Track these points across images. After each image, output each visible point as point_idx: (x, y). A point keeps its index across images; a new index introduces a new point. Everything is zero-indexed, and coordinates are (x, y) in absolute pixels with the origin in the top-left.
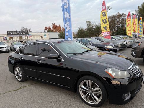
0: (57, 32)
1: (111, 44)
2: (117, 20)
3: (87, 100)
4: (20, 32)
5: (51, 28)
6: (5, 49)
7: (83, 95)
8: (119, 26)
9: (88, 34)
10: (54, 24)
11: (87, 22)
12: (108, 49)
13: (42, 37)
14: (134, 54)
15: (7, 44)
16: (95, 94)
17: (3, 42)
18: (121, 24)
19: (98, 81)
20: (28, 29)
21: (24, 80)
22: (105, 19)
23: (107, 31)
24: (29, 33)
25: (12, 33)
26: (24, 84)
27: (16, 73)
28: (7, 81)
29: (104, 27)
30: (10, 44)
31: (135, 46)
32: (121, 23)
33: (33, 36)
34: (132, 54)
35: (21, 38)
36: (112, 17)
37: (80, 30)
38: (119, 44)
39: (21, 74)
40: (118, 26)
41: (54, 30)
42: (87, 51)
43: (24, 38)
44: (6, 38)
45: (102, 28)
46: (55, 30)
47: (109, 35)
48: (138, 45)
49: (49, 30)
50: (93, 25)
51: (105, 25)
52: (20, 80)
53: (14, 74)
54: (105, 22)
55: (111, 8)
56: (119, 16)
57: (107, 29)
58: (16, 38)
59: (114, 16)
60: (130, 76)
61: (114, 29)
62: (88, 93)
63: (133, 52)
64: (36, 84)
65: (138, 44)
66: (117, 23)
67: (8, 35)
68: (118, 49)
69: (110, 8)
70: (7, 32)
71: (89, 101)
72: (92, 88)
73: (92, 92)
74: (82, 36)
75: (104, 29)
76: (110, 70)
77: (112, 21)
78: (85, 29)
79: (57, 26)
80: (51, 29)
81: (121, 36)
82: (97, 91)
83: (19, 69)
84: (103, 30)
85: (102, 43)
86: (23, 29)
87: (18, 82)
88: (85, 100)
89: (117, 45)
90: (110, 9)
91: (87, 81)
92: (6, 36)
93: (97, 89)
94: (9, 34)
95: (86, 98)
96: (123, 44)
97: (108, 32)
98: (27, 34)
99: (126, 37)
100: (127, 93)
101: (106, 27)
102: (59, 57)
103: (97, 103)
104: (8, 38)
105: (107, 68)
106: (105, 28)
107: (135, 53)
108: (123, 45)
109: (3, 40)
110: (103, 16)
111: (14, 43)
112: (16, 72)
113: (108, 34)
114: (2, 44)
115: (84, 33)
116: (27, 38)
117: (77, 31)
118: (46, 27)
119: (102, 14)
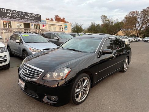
25: (9, 13)
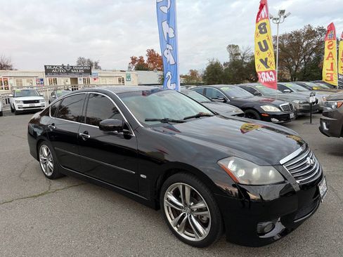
0: (159, 70)
1: (276, 102)
2: (305, 44)
3: (179, 230)
4: (72, 69)
5: (146, 59)
6: (36, 105)
7: (173, 218)
8: (309, 59)
9: (231, 77)
10: (153, 50)
11: (230, 46)
12: (267, 113)
13: (121, 80)
14: (325, 128)
15: (42, 94)
16: (197, 218)
17: (35, 88)
18: (313, 55)
19: (203, 188)
20: (94, 62)
21: (57, 175)
22: (265, 42)
23: (269, 69)
24: (93, 71)
26: (56, 184)
27: (43, 158)
28: (24, 176)
29: (261, 60)
30: (49, 94)
31: (329, 109)
32: (314, 50)
33: (100, 79)
34: (321, 129)
35: (75, 81)
36: (291, 35)
37: (211, 65)
38: (297, 102)
39: (51, 162)
40: (307, 57)
41: (151, 66)
42: (198, 116)
43: (80, 82)
44: (42, 80)
45: (257, 62)
46: (154, 65)
47: (273, 79)
48: (337, 106)
49: (140, 66)
50: (244, 55)
51: (263, 55)
52: (50, 174)
53: (39, 160)
54: (264, 48)
55: (289, 14)
56: (311, 33)
57: (268, 64)
58: (64, 81)
59: (297, 34)
60: (283, 180)
61: (297, 66)
62: (182, 214)
63: (324, 124)
64: (83, 186)
65: (336, 104)
66: (305, 50)
67: (46, 74)
68: (292, 115)
69: (285, 14)
70: (45, 66)
71: (183, 232)
72: (191, 201)
73: (192, 210)
74: (216, 81)
75: (262, 65)
76: (232, 162)
77: (291, 46)
78: (225, 64)
79: (158, 55)
80: (145, 62)
81: (308, 84)
82: (200, 210)
83: (48, 151)
84: (259, 67)
85: (256, 98)
86: (81, 61)
87: (45, 179)
88: (176, 229)
89: (291, 105)
90: (285, 17)
91: (181, 187)
92: (43, 76)
93: (201, 205)
94: (48, 71)
95: (178, 226)
96: (307, 103)
97: (271, 73)
98: (89, 72)
99: (322, 85)
100: (270, 220)
101: (266, 59)
102: (125, 126)
103: (201, 239)
104: (46, 81)
105: (226, 156)
106: (265, 62)
107: (327, 127)
108: (308, 105)
109: (35, 84)
110: (261, 32)
111: (59, 92)
112: (41, 157)
113: (271, 76)
114: (31, 93)
115: (221, 73)
116: (87, 82)
117: (205, 69)
118: (132, 59)
119: (259, 27)
